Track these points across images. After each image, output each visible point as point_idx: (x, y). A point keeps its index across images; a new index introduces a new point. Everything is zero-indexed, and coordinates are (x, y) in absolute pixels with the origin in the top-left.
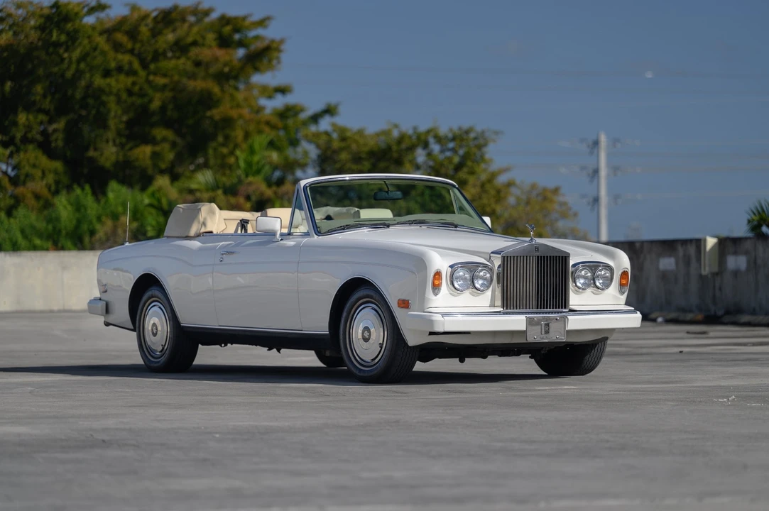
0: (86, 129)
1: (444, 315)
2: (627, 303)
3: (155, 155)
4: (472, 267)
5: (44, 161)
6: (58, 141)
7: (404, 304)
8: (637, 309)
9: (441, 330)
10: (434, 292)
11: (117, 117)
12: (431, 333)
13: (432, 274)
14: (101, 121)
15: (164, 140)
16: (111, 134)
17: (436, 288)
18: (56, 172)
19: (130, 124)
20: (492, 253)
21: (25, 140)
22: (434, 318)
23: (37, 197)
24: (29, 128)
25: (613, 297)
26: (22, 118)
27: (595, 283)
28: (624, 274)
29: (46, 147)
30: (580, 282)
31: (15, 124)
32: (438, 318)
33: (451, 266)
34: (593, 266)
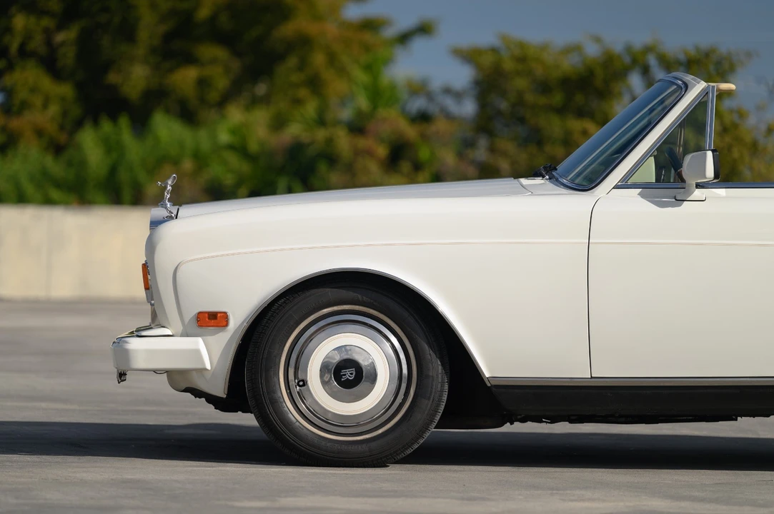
0: (106, 41)
3: (203, 83)
5: (46, 83)
6: (68, 56)
11: (149, 28)
14: (128, 32)
15: (214, 61)
16: (141, 50)
18: (63, 99)
19: (168, 38)
21: (24, 53)
23: (39, 133)
24: (28, 37)
26: (20, 21)
29: (50, 64)
31: (8, 30)
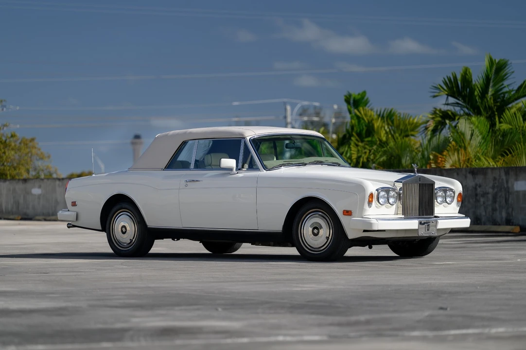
1: (377, 219)
2: (460, 212)
4: (387, 190)
7: (348, 213)
8: (467, 216)
9: (376, 229)
10: (369, 205)
12: (365, 231)
13: (369, 194)
17: (370, 203)
20: (395, 182)
22: (372, 222)
25: (453, 208)
27: (446, 200)
28: (460, 194)
30: (439, 199)
32: (374, 221)
33: (377, 190)
34: (445, 190)
